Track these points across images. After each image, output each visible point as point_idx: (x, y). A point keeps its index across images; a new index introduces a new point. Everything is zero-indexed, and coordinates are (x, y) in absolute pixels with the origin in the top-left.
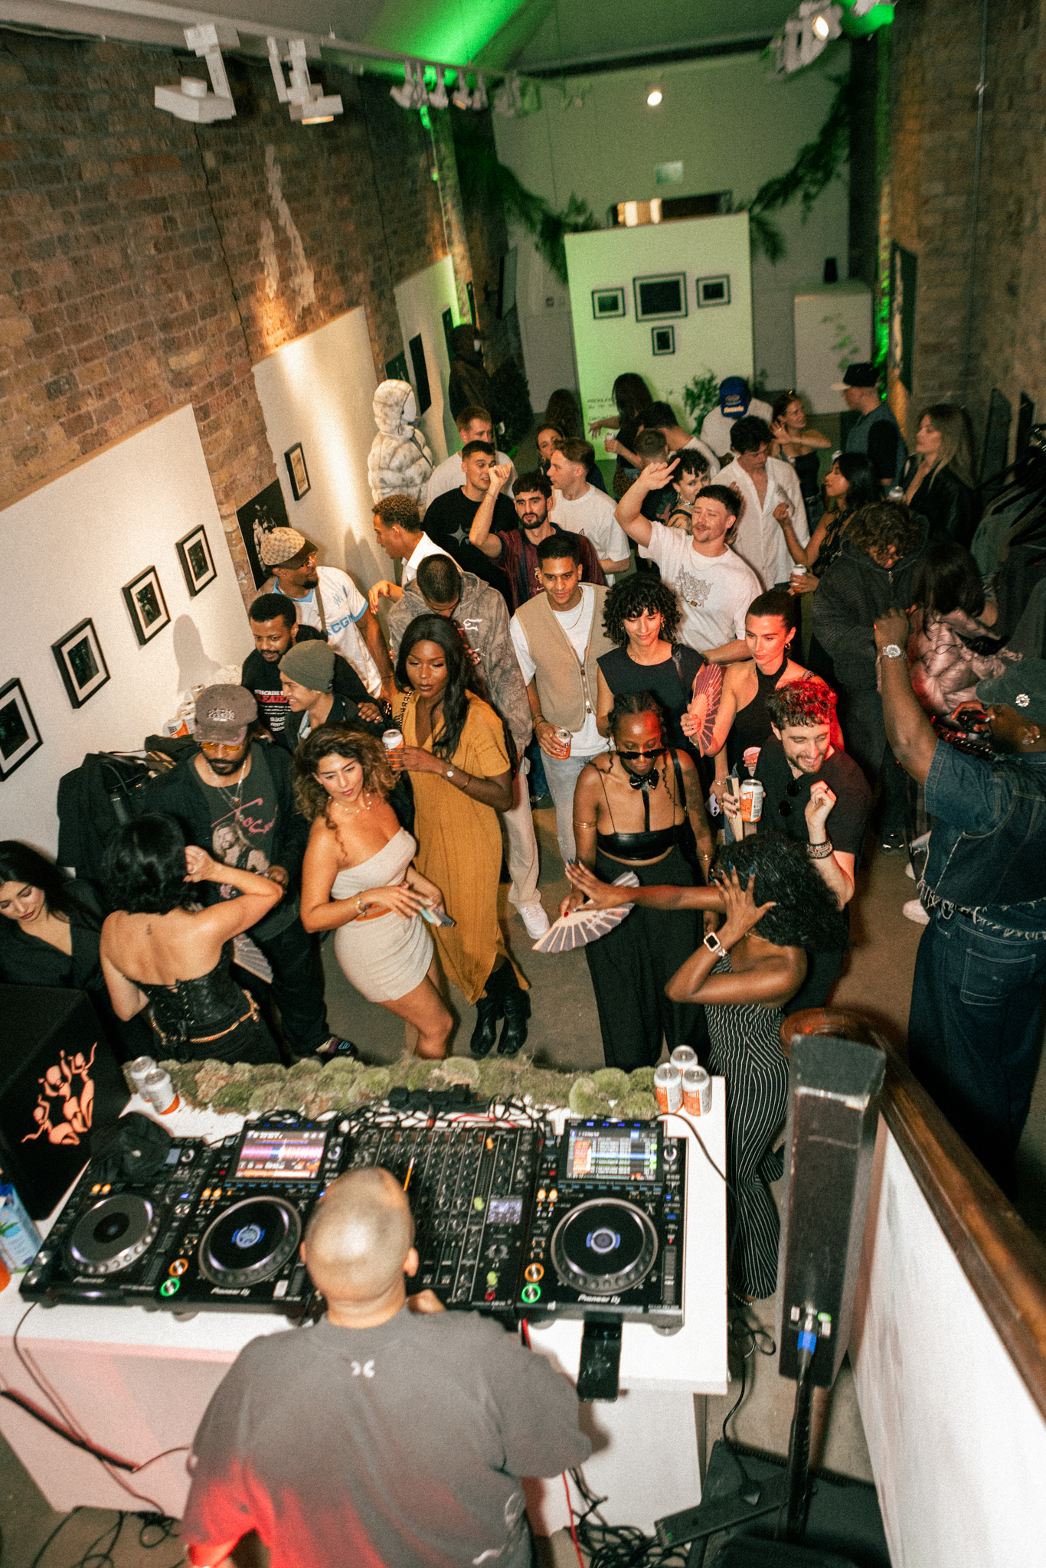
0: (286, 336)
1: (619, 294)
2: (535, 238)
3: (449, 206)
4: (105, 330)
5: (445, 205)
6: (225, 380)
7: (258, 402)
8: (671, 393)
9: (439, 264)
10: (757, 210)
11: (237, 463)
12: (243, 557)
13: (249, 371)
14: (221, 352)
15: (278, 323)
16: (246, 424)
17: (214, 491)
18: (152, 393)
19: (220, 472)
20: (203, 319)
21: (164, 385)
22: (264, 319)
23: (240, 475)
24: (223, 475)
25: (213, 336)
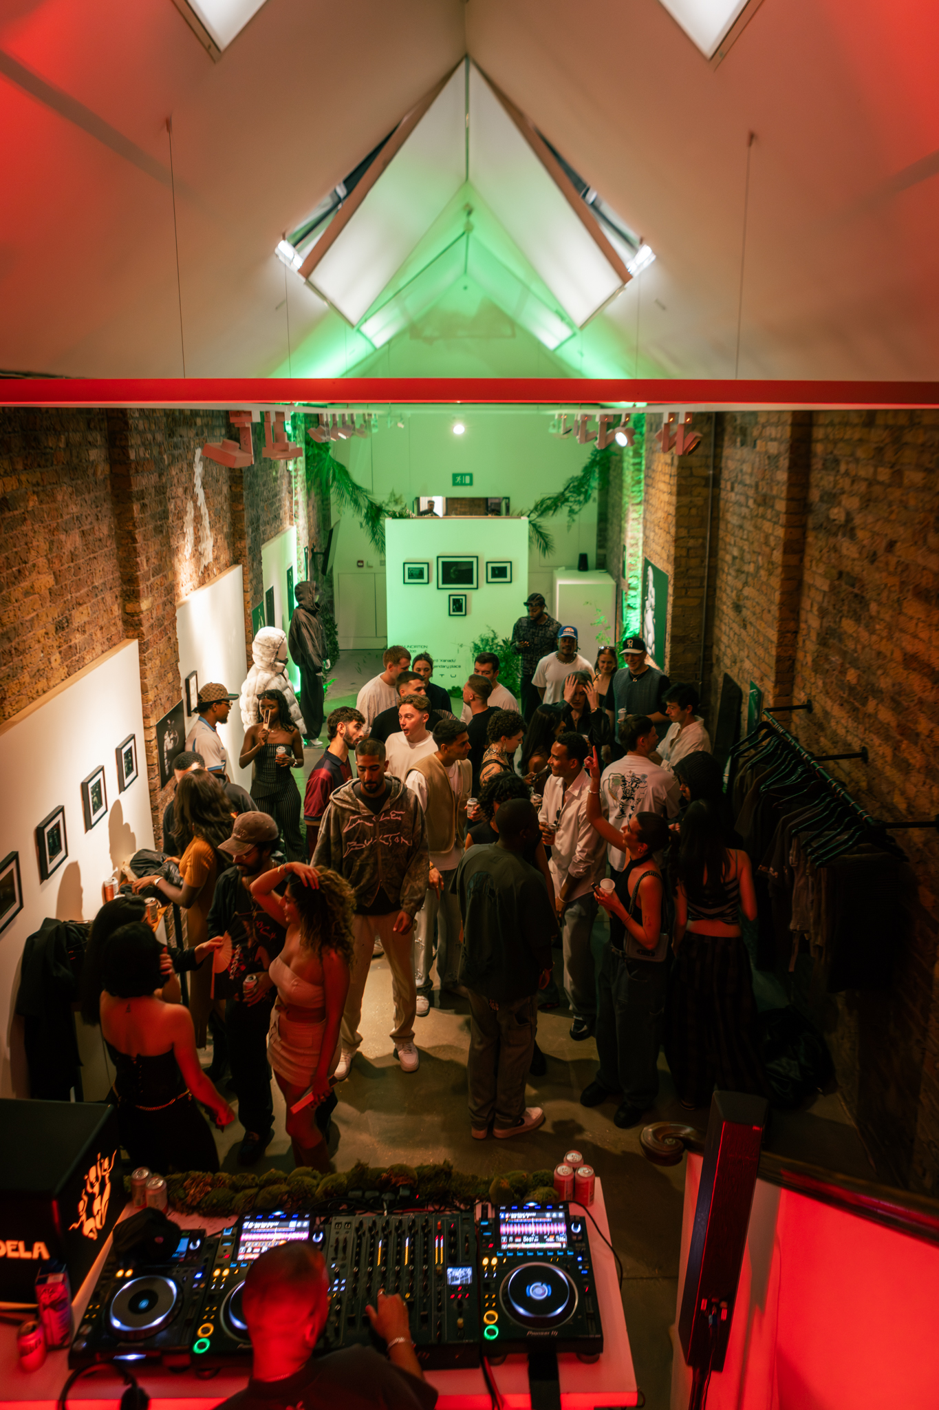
0: (192, 587)
1: (425, 567)
2: (360, 518)
3: (299, 489)
4: (93, 583)
5: (295, 489)
6: (160, 622)
7: (177, 639)
8: (461, 646)
9: (288, 533)
10: (534, 516)
11: (160, 686)
12: (156, 761)
13: (174, 615)
14: (160, 601)
15: (189, 577)
16: (169, 656)
17: (143, 707)
18: (113, 629)
19: (150, 692)
20: (153, 576)
21: (120, 623)
22: (182, 574)
23: (161, 696)
24: (151, 695)
25: (157, 589)
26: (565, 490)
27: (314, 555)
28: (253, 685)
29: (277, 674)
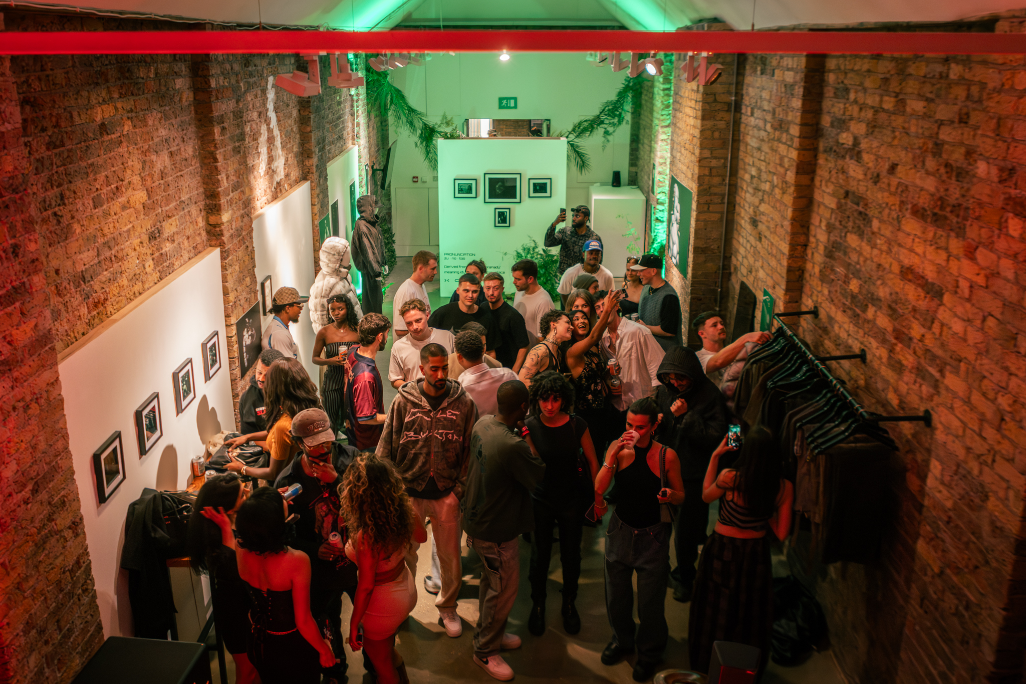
0: (266, 201)
1: (473, 182)
2: (416, 138)
3: (360, 112)
5: (357, 111)
6: (239, 231)
7: (253, 247)
9: (351, 152)
10: (572, 137)
11: (239, 289)
12: (236, 355)
13: (251, 226)
14: (239, 213)
15: (263, 192)
16: (247, 263)
17: (225, 307)
18: (198, 238)
19: (230, 295)
20: (233, 192)
21: (204, 234)
22: (257, 190)
23: (240, 297)
24: (232, 297)
25: (236, 203)
26: (601, 113)
27: (374, 171)
28: (320, 288)
29: (341, 279)
